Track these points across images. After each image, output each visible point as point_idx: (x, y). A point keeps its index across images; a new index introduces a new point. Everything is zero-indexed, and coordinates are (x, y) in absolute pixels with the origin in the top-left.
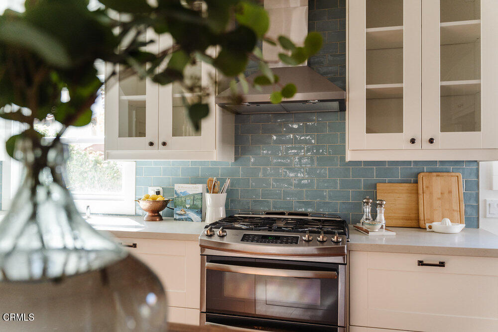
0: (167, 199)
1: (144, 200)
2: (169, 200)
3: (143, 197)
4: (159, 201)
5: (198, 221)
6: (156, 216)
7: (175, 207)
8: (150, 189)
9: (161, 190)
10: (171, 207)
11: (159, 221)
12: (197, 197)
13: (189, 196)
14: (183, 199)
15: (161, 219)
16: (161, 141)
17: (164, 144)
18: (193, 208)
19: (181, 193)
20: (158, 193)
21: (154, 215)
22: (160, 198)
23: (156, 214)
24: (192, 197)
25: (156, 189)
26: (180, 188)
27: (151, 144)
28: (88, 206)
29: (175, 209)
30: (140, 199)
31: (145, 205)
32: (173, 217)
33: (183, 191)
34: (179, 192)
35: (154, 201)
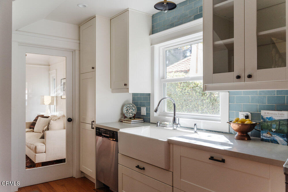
0: (254, 123)
1: (234, 123)
2: (256, 124)
3: (234, 120)
4: (247, 124)
5: (283, 145)
6: (245, 136)
7: (262, 130)
8: (240, 113)
9: (249, 114)
10: (258, 129)
11: (247, 140)
12: (282, 122)
13: (275, 121)
14: (269, 124)
15: (249, 139)
16: (246, 75)
17: (250, 76)
18: (278, 132)
19: (267, 118)
20: (247, 117)
21: (243, 135)
22: (248, 122)
23: (245, 135)
24: (278, 123)
25: (245, 113)
26: (266, 114)
27: (238, 77)
28: (195, 124)
29: (261, 131)
30: (231, 122)
31: (235, 126)
32: (260, 137)
33: (268, 117)
34: (265, 117)
35: (243, 123)
